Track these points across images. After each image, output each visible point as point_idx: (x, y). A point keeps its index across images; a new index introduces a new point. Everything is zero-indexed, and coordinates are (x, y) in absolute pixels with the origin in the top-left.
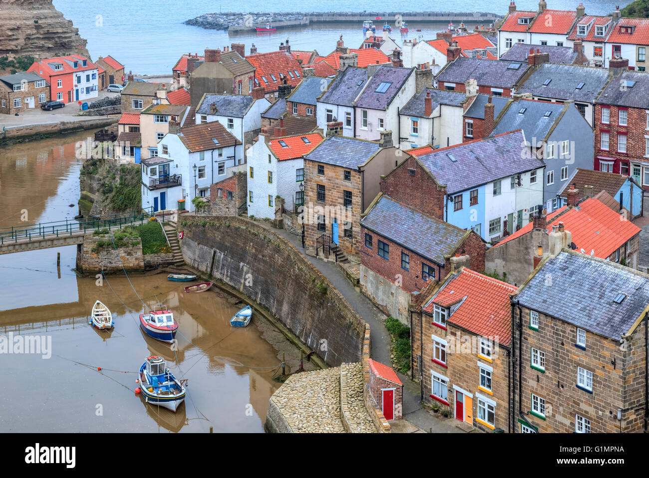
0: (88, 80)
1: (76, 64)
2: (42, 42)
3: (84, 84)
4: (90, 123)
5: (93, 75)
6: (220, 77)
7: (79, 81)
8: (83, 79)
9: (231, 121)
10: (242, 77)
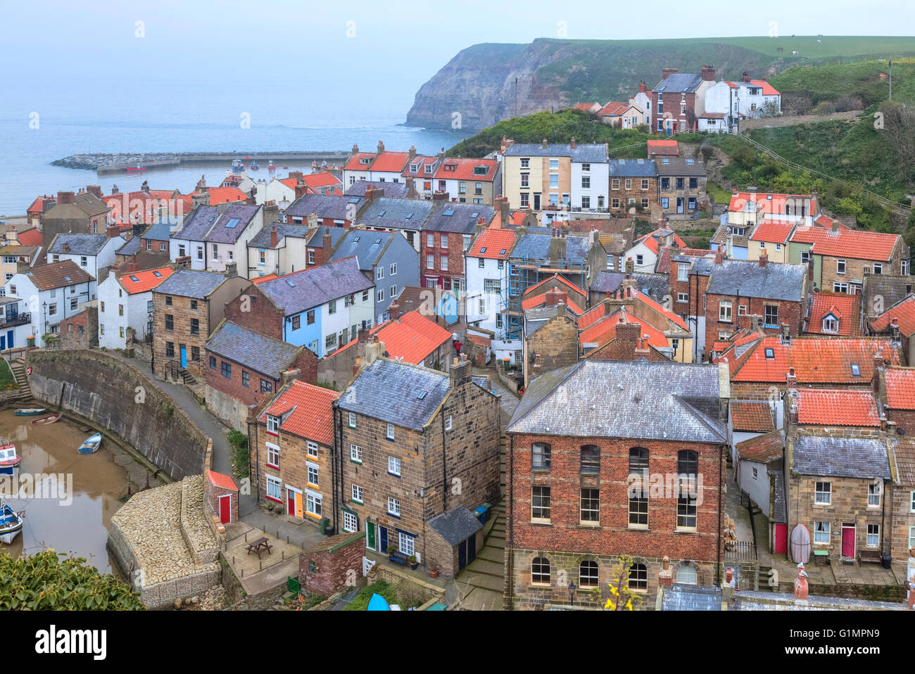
6: (74, 217)
9: (85, 259)
10: (98, 217)
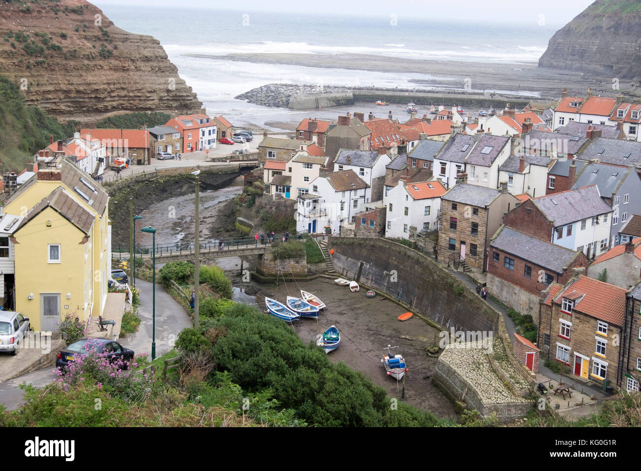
0: (210, 134)
1: (201, 122)
2: (171, 103)
3: (207, 137)
4: (217, 167)
5: (213, 130)
6: (350, 137)
7: (203, 135)
8: (207, 133)
9: (362, 170)
10: (364, 137)
